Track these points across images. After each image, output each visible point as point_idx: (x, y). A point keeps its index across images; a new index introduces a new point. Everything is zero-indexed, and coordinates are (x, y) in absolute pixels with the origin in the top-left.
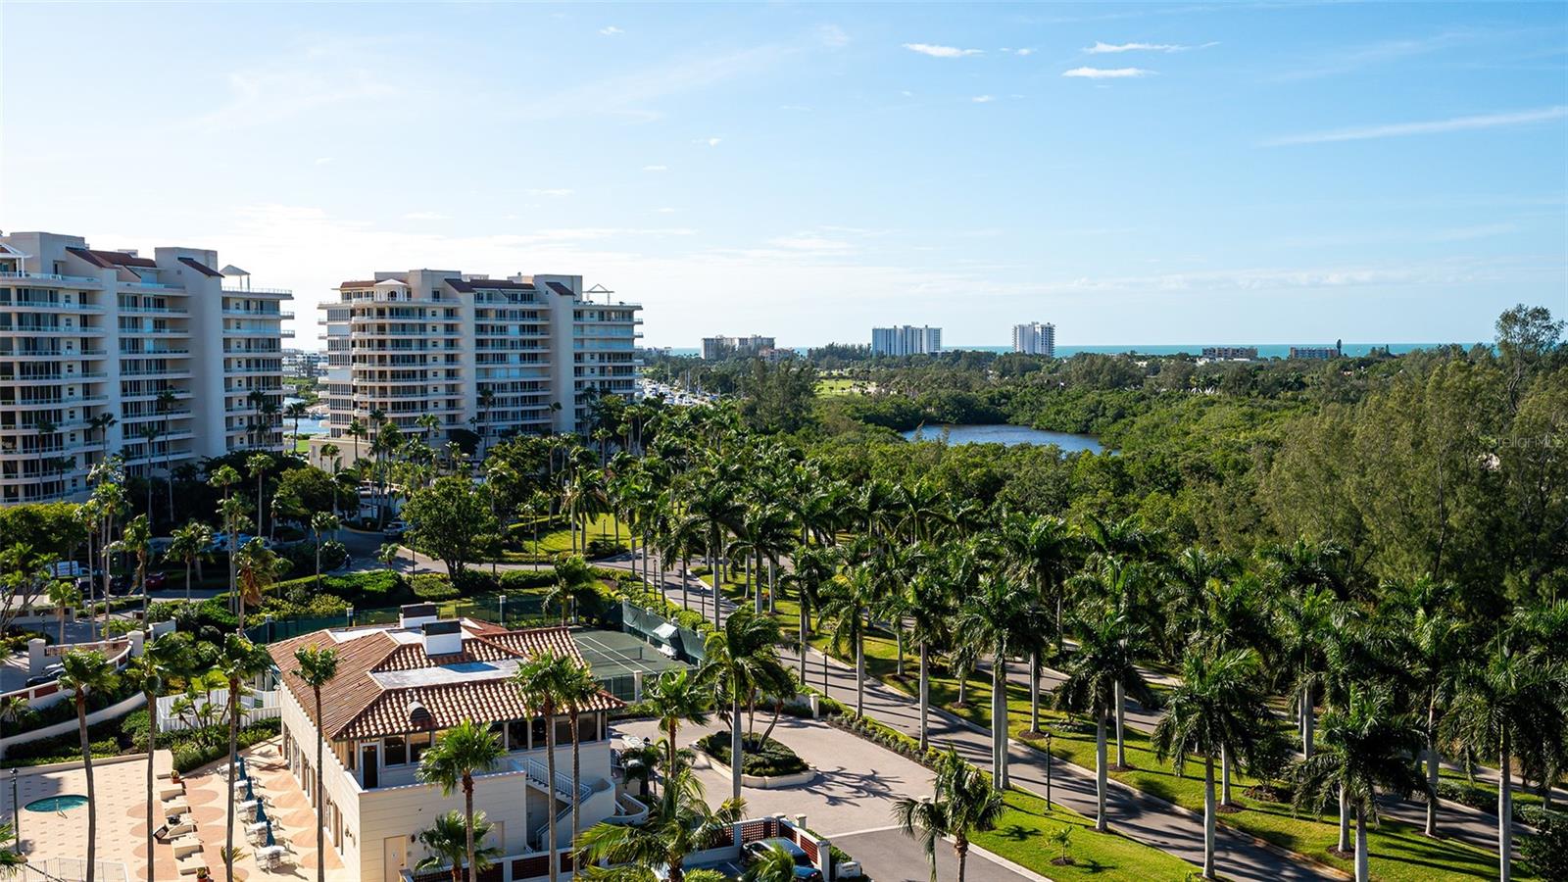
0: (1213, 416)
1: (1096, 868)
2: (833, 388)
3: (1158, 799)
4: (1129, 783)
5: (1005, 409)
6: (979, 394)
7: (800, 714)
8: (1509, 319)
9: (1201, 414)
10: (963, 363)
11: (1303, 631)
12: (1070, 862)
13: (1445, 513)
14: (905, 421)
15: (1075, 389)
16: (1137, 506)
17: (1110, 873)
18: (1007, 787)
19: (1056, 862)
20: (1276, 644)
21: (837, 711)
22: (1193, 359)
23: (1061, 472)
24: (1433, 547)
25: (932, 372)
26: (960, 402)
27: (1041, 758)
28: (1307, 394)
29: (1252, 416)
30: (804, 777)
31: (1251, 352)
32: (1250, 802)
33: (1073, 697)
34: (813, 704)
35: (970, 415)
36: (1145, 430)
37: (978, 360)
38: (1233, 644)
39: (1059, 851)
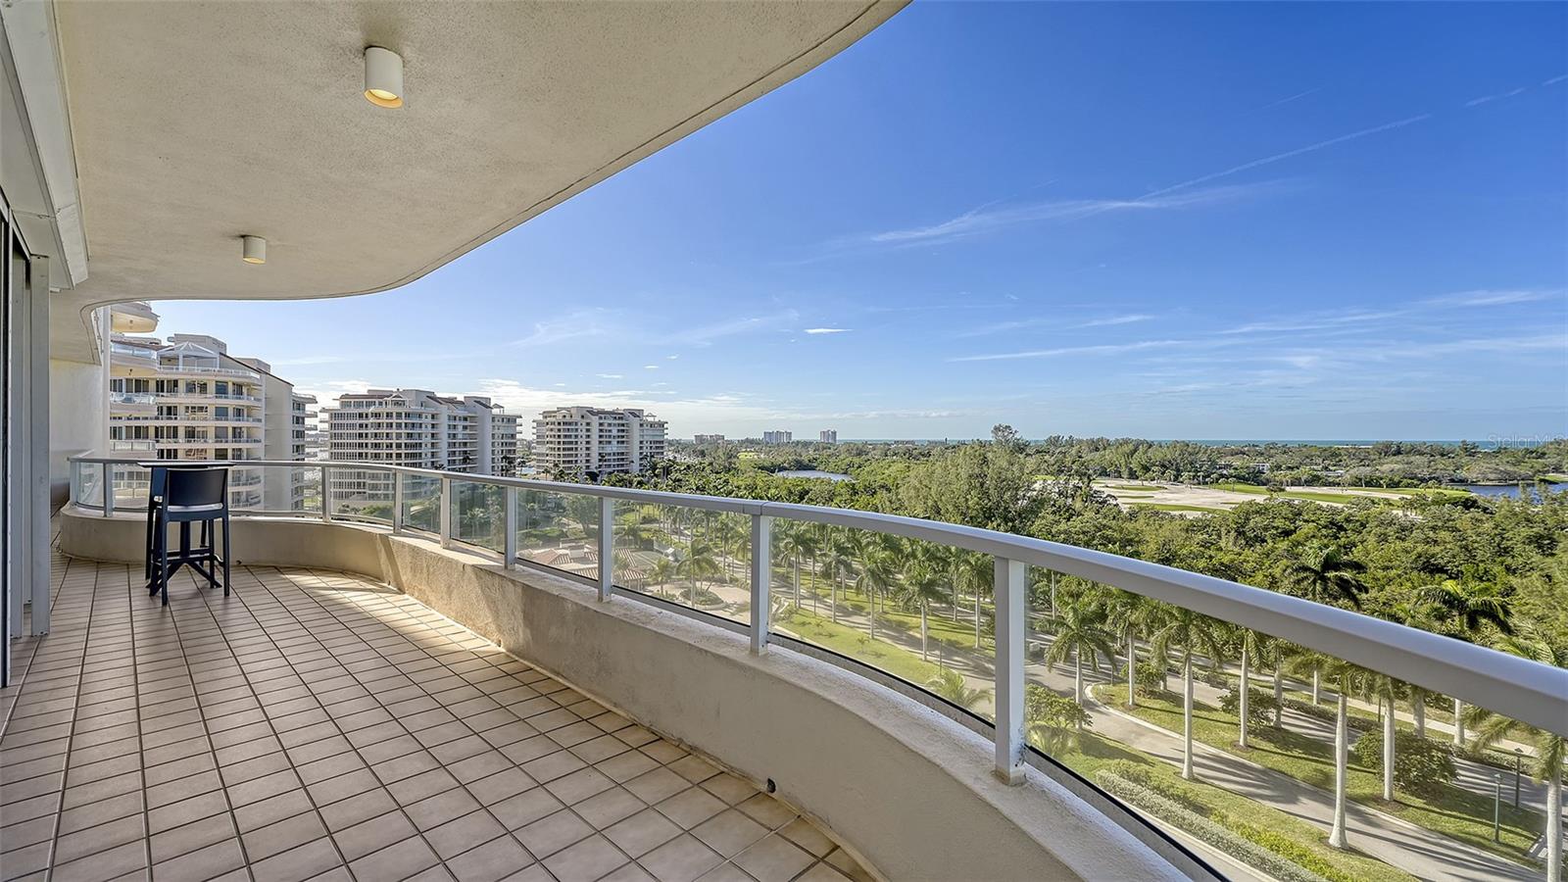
0: (894, 468)
1: (831, 636)
2: (745, 456)
3: (858, 610)
4: (847, 604)
5: (815, 465)
6: (805, 459)
7: (722, 582)
8: (997, 429)
9: (890, 466)
10: (800, 446)
11: (912, 545)
12: (821, 634)
13: (967, 500)
14: (772, 469)
15: (841, 457)
16: (858, 501)
17: (837, 638)
18: (800, 607)
19: (815, 634)
20: (901, 551)
21: (737, 580)
22: (889, 445)
23: (831, 488)
24: (964, 514)
25: (787, 449)
26: (797, 462)
27: (815, 597)
28: (931, 458)
29: (909, 467)
30: (721, 605)
31: (913, 442)
32: (890, 611)
33: (826, 575)
34: (727, 579)
35: (801, 466)
36: (868, 472)
37: (806, 444)
38: (884, 549)
39: (817, 630)
